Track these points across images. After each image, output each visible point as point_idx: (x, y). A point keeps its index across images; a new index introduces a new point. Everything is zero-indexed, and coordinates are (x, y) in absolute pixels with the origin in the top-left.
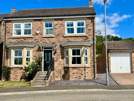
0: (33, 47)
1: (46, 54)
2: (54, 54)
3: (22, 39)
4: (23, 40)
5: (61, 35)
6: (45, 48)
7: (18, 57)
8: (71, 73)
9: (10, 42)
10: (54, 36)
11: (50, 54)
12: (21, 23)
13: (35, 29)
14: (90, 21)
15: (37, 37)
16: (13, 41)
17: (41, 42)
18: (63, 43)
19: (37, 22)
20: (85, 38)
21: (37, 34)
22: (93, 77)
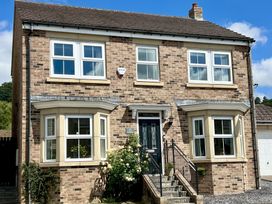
0: (110, 111)
1: (144, 129)
2: (165, 130)
3: (78, 87)
4: (83, 90)
5: (180, 84)
6: (141, 115)
7: (78, 136)
8: (215, 178)
9: (45, 95)
10: (162, 84)
11: (153, 129)
12: (74, 44)
13: (115, 62)
14: (241, 55)
15: (120, 84)
16: (52, 90)
17: (132, 99)
18: (185, 103)
19: (119, 44)
20: (233, 93)
21: (120, 76)
22: (254, 184)
